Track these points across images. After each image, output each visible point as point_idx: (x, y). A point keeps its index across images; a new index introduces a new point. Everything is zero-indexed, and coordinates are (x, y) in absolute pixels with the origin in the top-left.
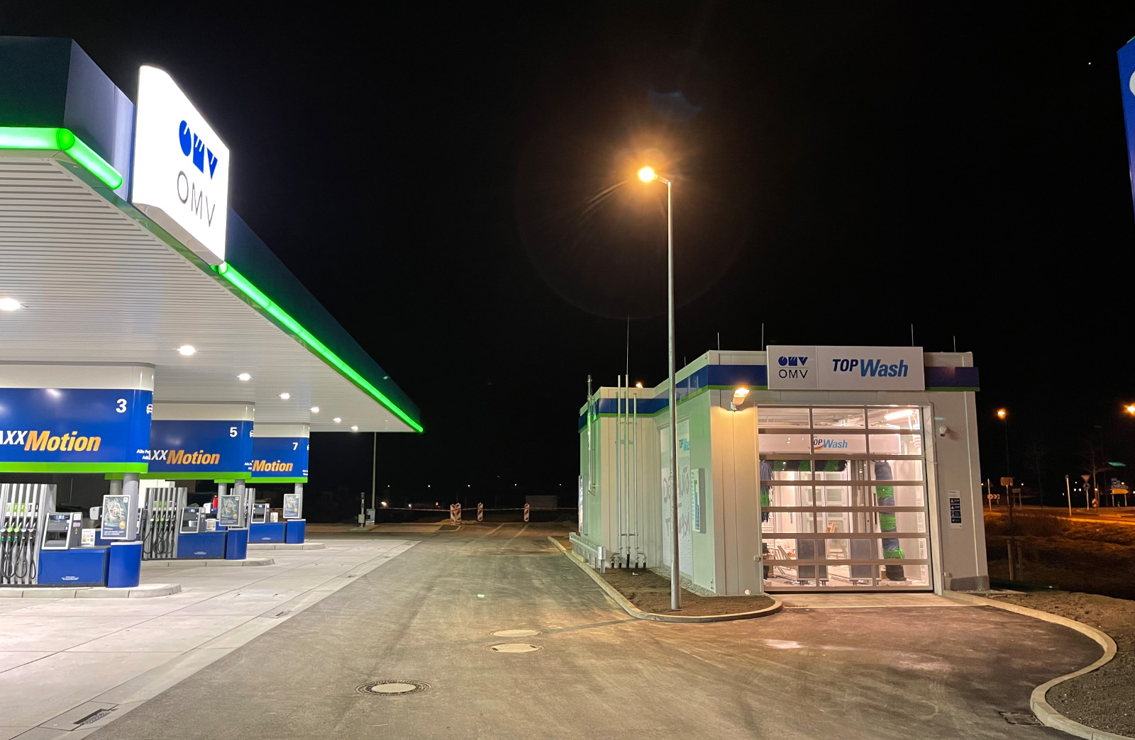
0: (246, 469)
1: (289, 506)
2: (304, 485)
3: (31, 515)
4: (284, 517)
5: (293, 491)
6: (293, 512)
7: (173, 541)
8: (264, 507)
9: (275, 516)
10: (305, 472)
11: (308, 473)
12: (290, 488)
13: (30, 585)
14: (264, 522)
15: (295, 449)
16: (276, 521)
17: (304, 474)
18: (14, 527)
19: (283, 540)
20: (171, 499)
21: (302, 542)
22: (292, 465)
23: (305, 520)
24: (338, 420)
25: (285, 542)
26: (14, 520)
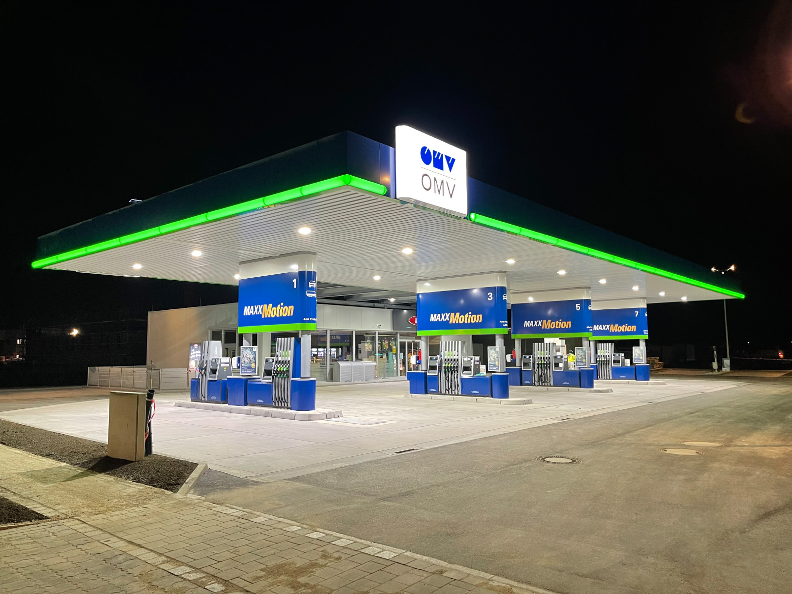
0: (588, 331)
1: (637, 355)
2: (646, 341)
3: (455, 357)
4: (634, 363)
5: (638, 345)
6: (639, 359)
7: (550, 374)
8: (619, 355)
9: (628, 361)
10: (646, 331)
11: (648, 332)
12: (636, 343)
13: (458, 395)
14: (620, 366)
15: (636, 316)
16: (629, 365)
17: (645, 333)
18: (449, 364)
19: (634, 377)
20: (547, 350)
21: (648, 380)
22: (635, 327)
23: (649, 365)
24: (662, 294)
25: (636, 379)
26: (448, 360)
